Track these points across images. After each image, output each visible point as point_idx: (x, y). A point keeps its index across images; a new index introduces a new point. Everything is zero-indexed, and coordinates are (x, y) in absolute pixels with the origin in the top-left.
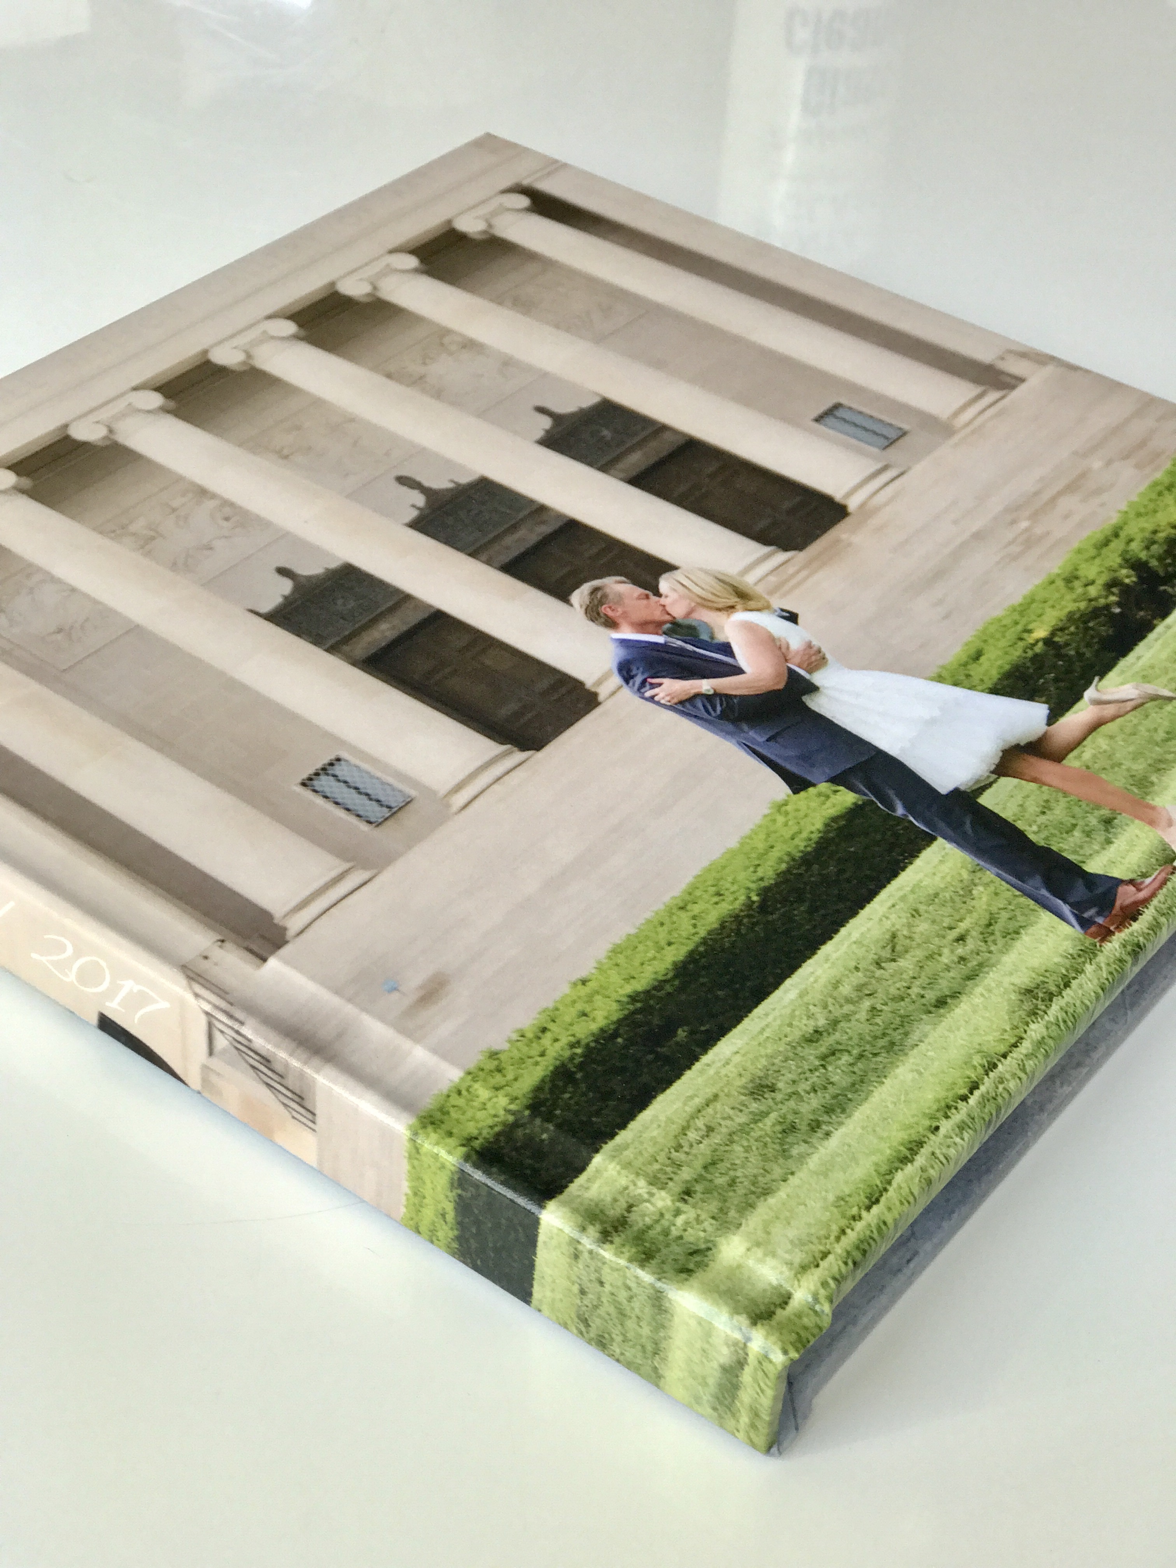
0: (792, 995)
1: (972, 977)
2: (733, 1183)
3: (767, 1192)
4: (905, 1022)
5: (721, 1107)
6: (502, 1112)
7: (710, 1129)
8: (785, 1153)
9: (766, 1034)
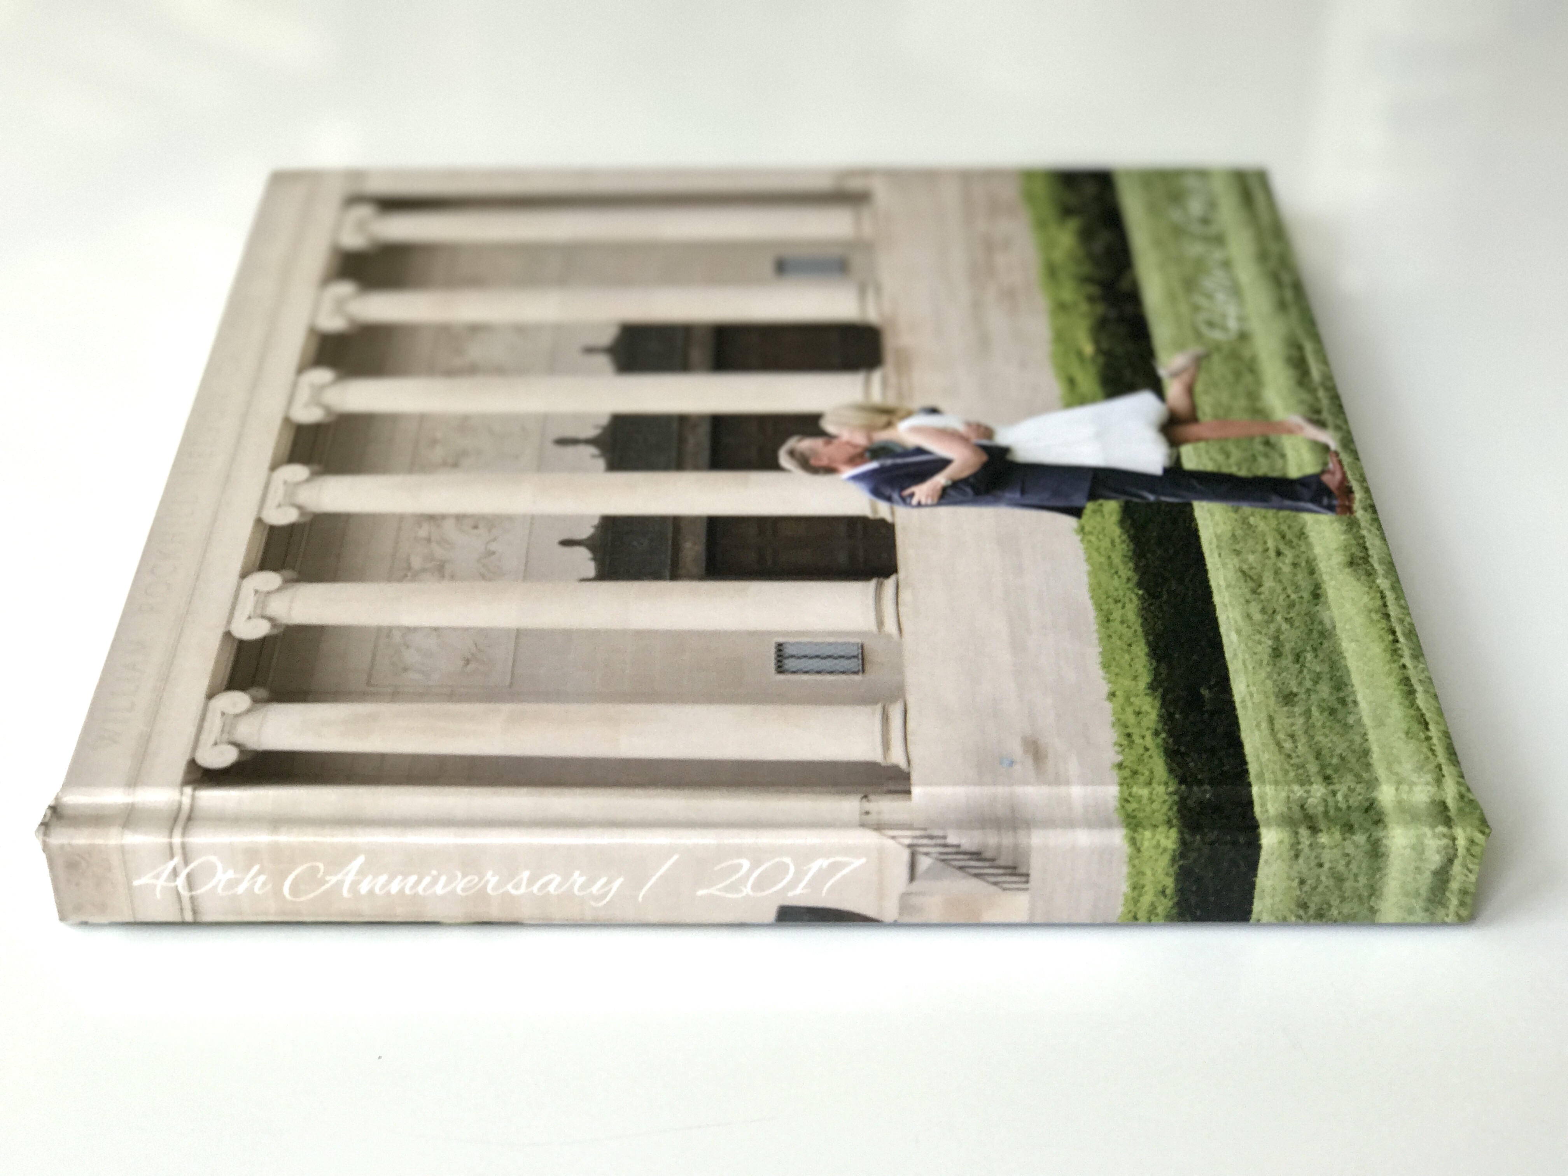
0: (1234, 637)
1: (1312, 572)
2: (1342, 758)
3: (1366, 753)
4: (1312, 618)
5: (1281, 721)
6: (1166, 797)
7: (1292, 736)
8: (1347, 727)
9: (1250, 667)
